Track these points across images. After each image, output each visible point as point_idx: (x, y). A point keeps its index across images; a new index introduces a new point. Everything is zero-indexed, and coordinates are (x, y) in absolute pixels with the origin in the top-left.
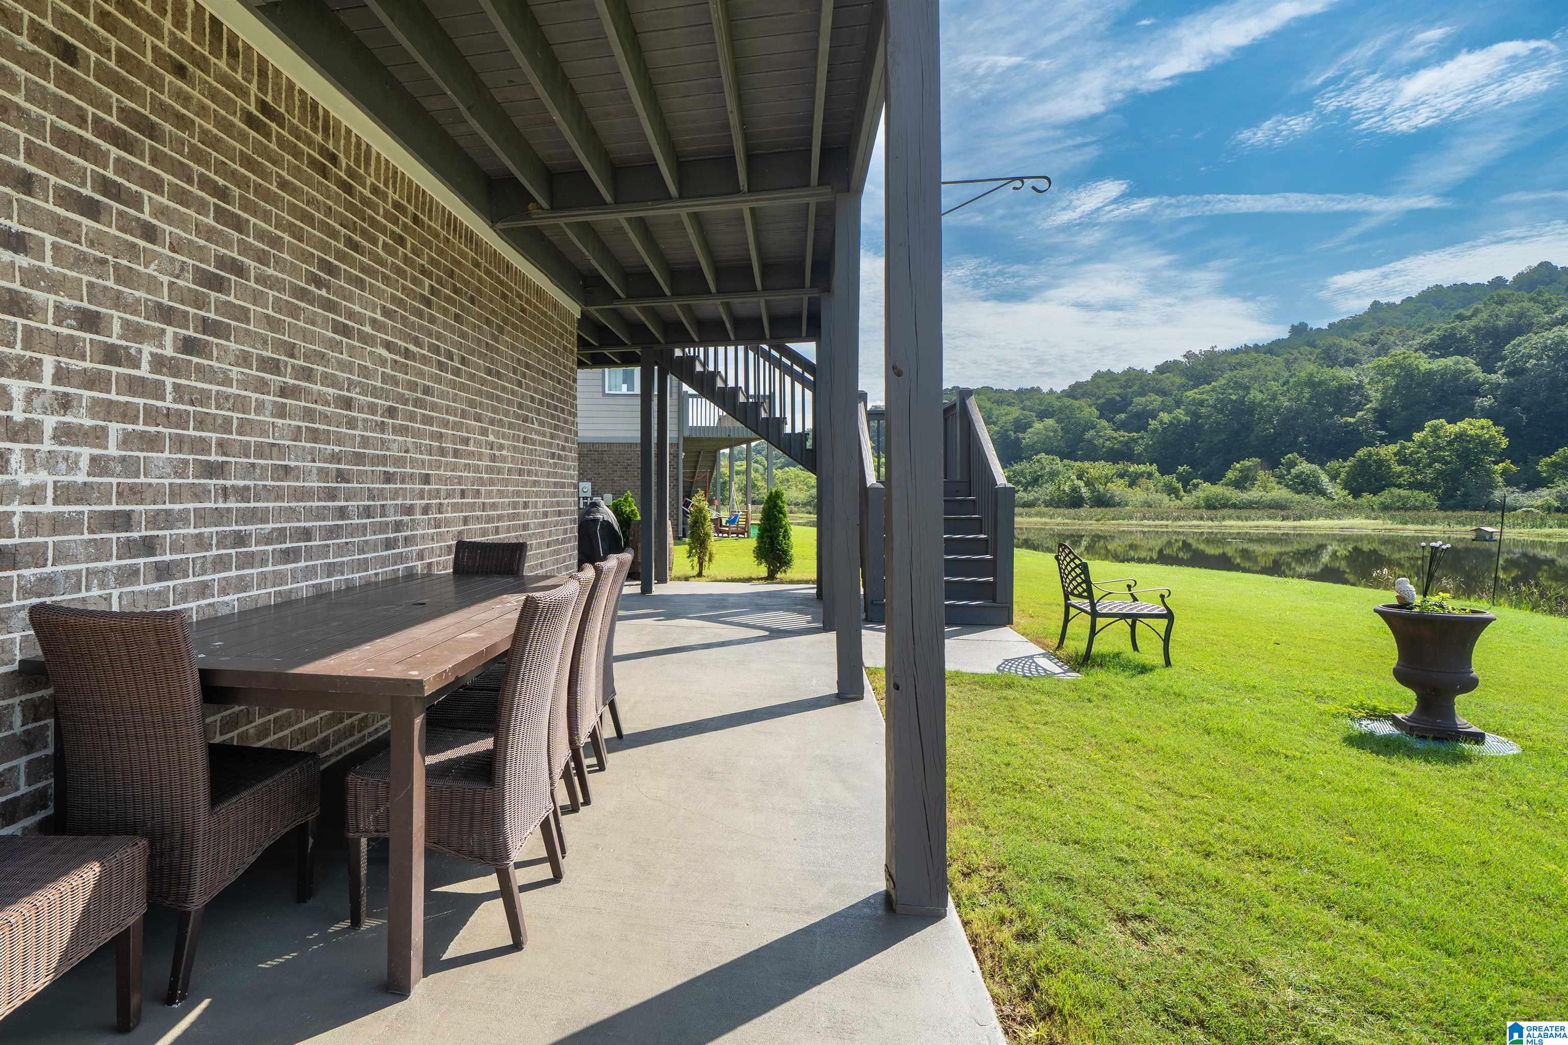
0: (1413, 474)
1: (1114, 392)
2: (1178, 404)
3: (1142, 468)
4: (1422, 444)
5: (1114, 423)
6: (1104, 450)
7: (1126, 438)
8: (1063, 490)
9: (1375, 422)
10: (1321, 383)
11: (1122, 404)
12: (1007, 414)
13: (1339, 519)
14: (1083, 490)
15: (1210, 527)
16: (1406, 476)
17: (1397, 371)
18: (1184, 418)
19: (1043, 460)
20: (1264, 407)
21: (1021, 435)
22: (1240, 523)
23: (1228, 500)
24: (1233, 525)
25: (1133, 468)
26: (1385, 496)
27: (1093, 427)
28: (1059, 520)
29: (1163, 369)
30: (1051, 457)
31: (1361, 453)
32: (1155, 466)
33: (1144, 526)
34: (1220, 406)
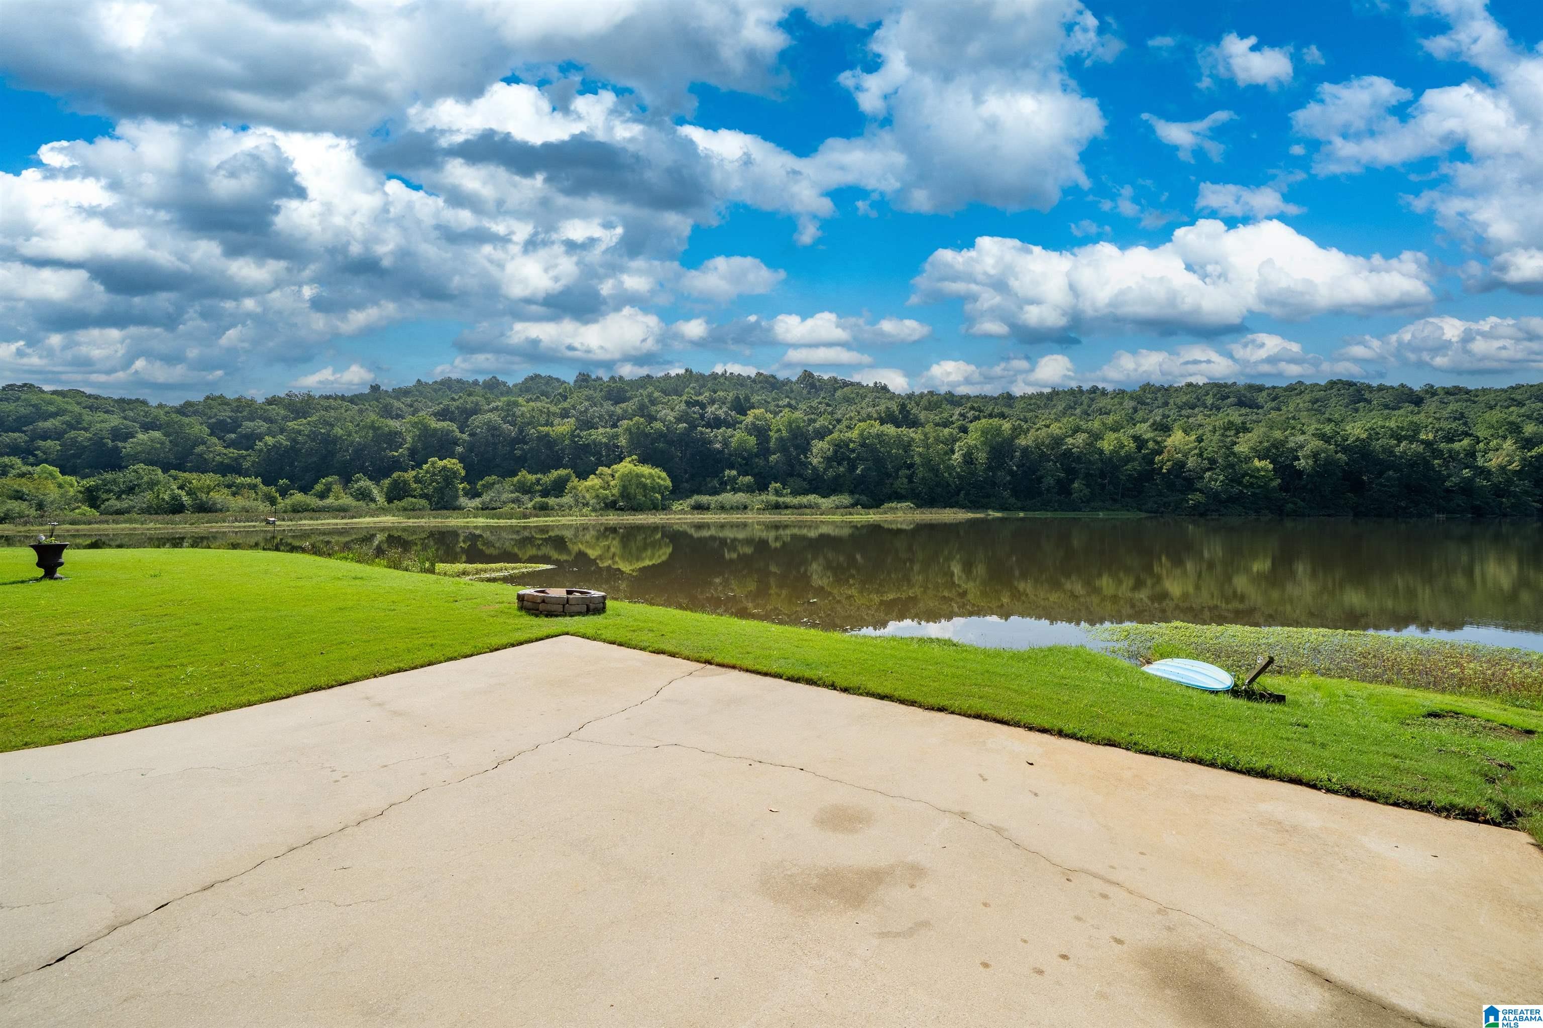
0: (422, 489)
1: (225, 414)
2: (282, 431)
3: (248, 480)
4: (427, 472)
5: (224, 441)
6: (214, 463)
7: (236, 455)
8: (163, 499)
9: (409, 456)
10: (379, 428)
11: (235, 426)
12: (102, 421)
13: (377, 517)
14: (184, 498)
15: (288, 526)
16: (418, 490)
17: (420, 426)
18: (285, 443)
19: (141, 471)
20: (344, 440)
21: (120, 444)
22: (311, 522)
23: (308, 505)
24: (307, 523)
25: (240, 480)
26: (403, 503)
27: (204, 443)
28: (151, 525)
29: (271, 401)
30: (151, 468)
31: (395, 475)
32: (259, 480)
33: (234, 527)
34: (313, 436)
